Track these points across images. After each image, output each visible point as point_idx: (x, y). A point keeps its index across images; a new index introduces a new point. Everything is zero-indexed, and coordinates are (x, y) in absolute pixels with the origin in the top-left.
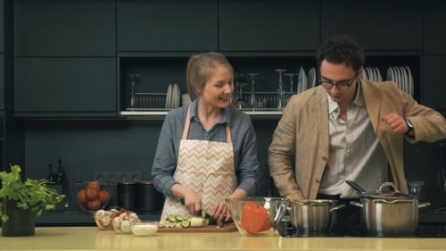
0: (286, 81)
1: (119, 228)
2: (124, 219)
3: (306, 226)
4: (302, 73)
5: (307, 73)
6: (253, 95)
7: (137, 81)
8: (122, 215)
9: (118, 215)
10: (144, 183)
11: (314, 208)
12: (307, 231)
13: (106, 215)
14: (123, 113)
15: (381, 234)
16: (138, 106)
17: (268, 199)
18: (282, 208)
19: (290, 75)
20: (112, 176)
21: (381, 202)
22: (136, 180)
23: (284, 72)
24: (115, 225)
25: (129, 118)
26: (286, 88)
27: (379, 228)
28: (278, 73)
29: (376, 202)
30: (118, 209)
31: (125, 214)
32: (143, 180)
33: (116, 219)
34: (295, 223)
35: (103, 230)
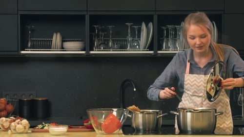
0: (133, 30)
1: (15, 130)
2: (18, 124)
3: (141, 127)
4: (144, 26)
5: (147, 26)
6: (111, 41)
7: (32, 31)
8: (17, 121)
9: (14, 121)
10: (37, 99)
11: (146, 115)
12: (142, 131)
13: (7, 121)
14: (23, 52)
15: (190, 133)
16: (33, 47)
17: (115, 110)
18: (124, 115)
19: (135, 27)
20: (15, 95)
21: (190, 111)
22: (32, 97)
23: (132, 25)
24: (12, 128)
25: (27, 56)
26: (133, 36)
27: (189, 129)
28: (127, 26)
29: (187, 112)
30: (15, 117)
31: (19, 120)
32: (37, 97)
33: (13, 124)
34: (134, 125)
35: (4, 131)
